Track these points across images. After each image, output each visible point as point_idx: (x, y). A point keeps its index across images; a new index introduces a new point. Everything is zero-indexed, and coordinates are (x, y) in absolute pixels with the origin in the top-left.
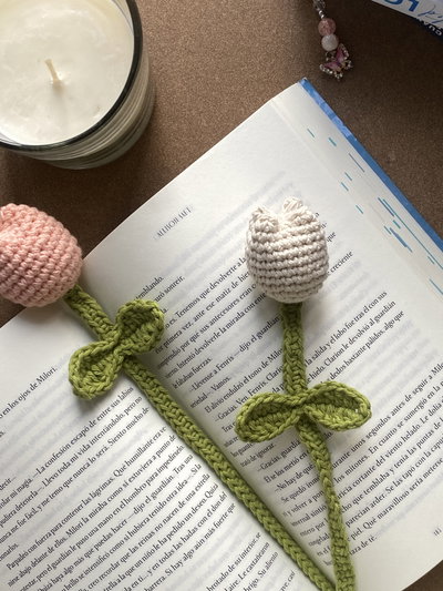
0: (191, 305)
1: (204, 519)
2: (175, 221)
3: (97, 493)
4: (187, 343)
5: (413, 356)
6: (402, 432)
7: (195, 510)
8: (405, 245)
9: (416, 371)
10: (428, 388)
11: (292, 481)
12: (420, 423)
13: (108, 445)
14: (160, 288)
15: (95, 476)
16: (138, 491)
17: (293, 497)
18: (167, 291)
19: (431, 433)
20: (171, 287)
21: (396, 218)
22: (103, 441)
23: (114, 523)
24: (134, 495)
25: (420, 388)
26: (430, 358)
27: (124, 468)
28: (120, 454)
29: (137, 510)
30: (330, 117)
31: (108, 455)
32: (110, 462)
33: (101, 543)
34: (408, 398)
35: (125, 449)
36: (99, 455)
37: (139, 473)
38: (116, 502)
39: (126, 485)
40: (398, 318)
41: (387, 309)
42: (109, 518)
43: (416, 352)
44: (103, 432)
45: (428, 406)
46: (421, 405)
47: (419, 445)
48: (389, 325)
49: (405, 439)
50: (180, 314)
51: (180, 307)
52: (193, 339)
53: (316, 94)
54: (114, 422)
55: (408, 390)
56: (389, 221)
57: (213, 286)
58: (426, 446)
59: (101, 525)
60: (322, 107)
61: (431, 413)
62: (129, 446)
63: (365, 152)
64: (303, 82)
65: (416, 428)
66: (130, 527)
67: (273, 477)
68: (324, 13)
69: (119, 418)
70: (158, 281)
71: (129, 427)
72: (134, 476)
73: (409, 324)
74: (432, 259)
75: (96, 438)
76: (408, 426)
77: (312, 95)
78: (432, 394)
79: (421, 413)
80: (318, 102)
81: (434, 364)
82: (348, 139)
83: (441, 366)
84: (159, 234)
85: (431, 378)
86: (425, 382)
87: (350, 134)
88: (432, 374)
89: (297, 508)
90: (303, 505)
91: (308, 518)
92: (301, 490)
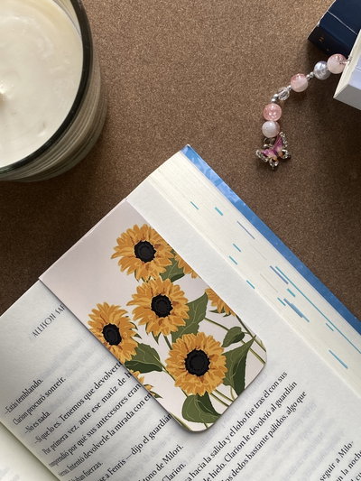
0: (75, 408)
2: (52, 317)
4: (75, 447)
5: (318, 440)
8: (301, 315)
9: (323, 456)
10: (336, 473)
14: (40, 390)
18: (48, 394)
20: (52, 389)
21: (290, 286)
25: (328, 473)
26: (336, 439)
30: (217, 184)
40: (300, 400)
41: (288, 391)
43: (321, 436)
48: (292, 409)
50: (64, 418)
51: (63, 410)
52: (81, 443)
53: (201, 160)
57: (98, 385)
60: (208, 175)
63: (254, 217)
64: (186, 149)
70: (37, 383)
73: (312, 405)
74: (331, 325)
77: (196, 162)
78: (340, 478)
80: (202, 170)
81: (340, 446)
82: (237, 205)
83: (348, 447)
84: (36, 334)
85: (338, 461)
86: (332, 467)
87: (237, 198)
88: (339, 457)
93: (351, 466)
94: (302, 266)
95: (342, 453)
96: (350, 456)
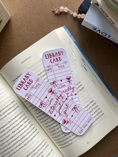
1: (31, 135)
2: (27, 59)
3: (3, 127)
5: (86, 98)
7: (28, 133)
8: (86, 70)
9: (86, 102)
10: (89, 107)
11: (53, 128)
13: (7, 115)
15: (3, 123)
16: (14, 127)
17: (53, 132)
21: (85, 63)
22: (6, 114)
23: (7, 135)
24: (12, 129)
25: (87, 106)
26: (90, 99)
27: (10, 121)
28: (10, 117)
29: (13, 132)
30: (70, 36)
31: (7, 118)
32: (7, 120)
33: (3, 140)
35: (11, 117)
36: (4, 117)
37: (14, 123)
38: (8, 130)
39: (11, 126)
40: (83, 88)
41: (80, 86)
42: (6, 134)
44: (6, 112)
45: (88, 111)
48: (80, 90)
53: (67, 30)
54: (9, 109)
55: (84, 107)
56: (83, 64)
59: (3, 135)
60: (68, 34)
62: (12, 116)
64: (64, 26)
66: (11, 136)
67: (48, 126)
69: (10, 108)
71: (13, 111)
72: (13, 124)
73: (85, 90)
74: (93, 74)
75: (4, 113)
77: (66, 30)
78: (90, 108)
80: (67, 32)
81: (91, 101)
82: (74, 42)
83: (93, 101)
84: (22, 63)
85: (90, 104)
87: (75, 41)
89: (54, 134)
90: (55, 134)
91: (56, 137)
92: (55, 130)
93: (93, 106)
94: (88, 60)
95: (91, 102)
96: (93, 103)
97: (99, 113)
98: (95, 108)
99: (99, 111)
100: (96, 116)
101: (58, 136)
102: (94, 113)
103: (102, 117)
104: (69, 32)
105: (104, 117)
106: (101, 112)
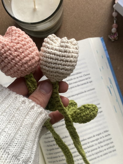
5: (100, 125)
6: (88, 145)
8: (111, 93)
9: (99, 130)
10: (101, 136)
11: (51, 146)
12: (95, 145)
17: (50, 150)
19: (96, 149)
21: (111, 85)
25: (99, 135)
26: (105, 127)
30: (105, 50)
34: (94, 136)
43: (102, 124)
45: (99, 141)
46: (97, 140)
47: (92, 151)
49: (88, 147)
53: (104, 42)
55: (95, 134)
56: (109, 84)
58: (93, 152)
60: (104, 47)
61: (99, 143)
64: (102, 38)
65: (93, 146)
67: (47, 142)
68: (116, 22)
73: (103, 115)
74: (117, 100)
76: (91, 144)
77: (102, 42)
78: (101, 138)
79: (96, 142)
80: (103, 45)
81: (105, 130)
82: (108, 59)
83: (107, 131)
85: (103, 133)
86: (100, 134)
88: (103, 132)
89: (50, 154)
90: (52, 154)
91: (52, 158)
92: (53, 149)
93: (106, 136)
95: (105, 132)
96: (106, 134)
97: (110, 147)
98: (107, 140)
99: (111, 145)
100: (105, 150)
101: (54, 158)
102: (105, 145)
103: (113, 153)
104: (105, 45)
105: (115, 155)
106: (113, 147)
